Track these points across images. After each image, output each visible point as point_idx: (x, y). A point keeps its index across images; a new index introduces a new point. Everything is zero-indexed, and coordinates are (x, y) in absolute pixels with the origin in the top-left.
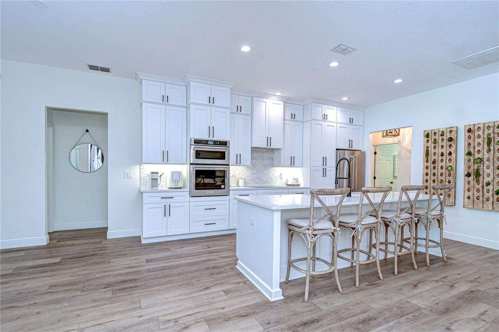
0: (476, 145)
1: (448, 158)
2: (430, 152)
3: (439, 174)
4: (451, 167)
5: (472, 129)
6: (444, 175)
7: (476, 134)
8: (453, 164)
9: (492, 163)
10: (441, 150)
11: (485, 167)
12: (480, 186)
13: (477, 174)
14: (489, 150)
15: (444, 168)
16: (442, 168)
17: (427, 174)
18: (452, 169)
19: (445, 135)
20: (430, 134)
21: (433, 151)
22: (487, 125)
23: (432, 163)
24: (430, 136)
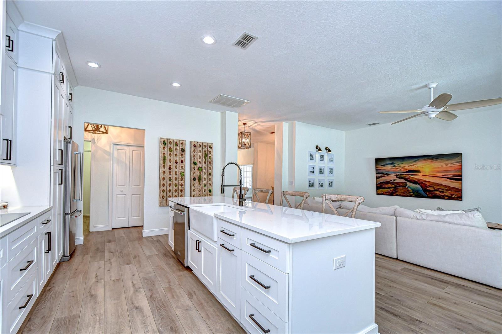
0: (198, 157)
1: (181, 166)
2: (166, 159)
3: (174, 179)
4: (183, 173)
5: (196, 145)
6: (178, 179)
7: (198, 150)
8: (184, 171)
9: (207, 171)
10: (175, 158)
11: (203, 174)
12: (200, 188)
13: (200, 178)
14: (205, 162)
15: (178, 173)
16: (176, 173)
17: (163, 179)
18: (184, 175)
19: (178, 146)
20: (166, 142)
21: (169, 158)
22: (204, 144)
23: (168, 169)
24: (166, 145)
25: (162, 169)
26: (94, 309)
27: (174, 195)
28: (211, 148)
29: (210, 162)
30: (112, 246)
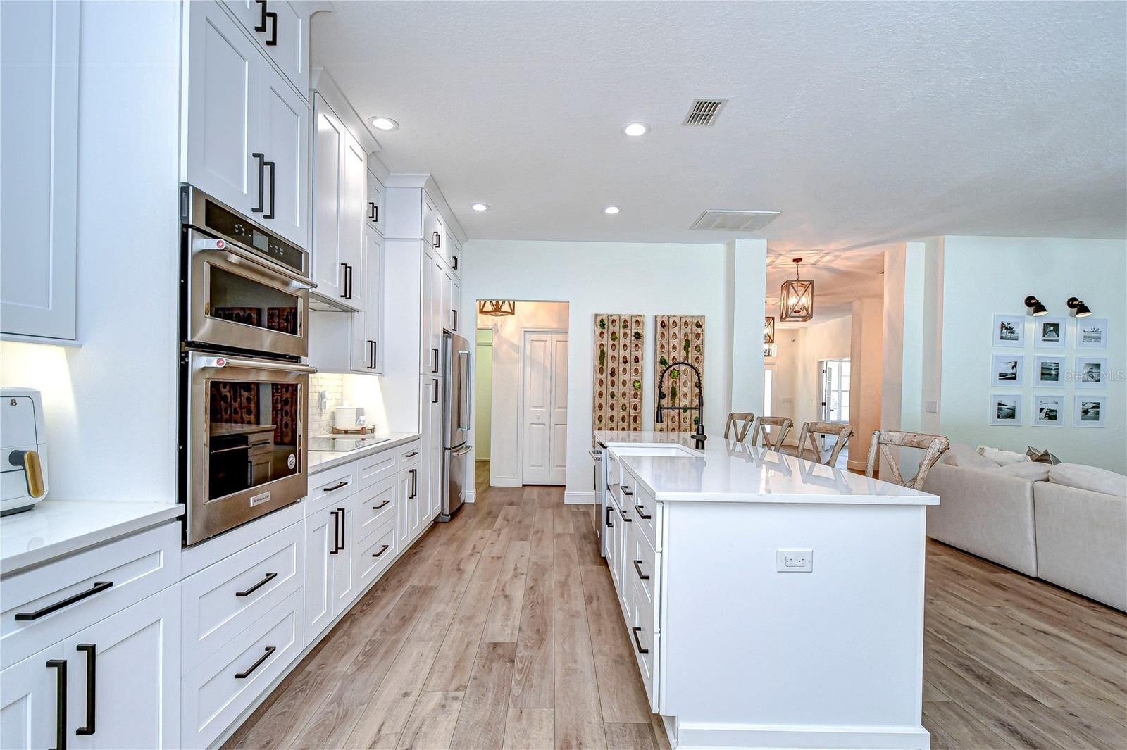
0: (671, 349)
1: (634, 368)
2: (605, 354)
3: (620, 395)
4: (639, 382)
5: (666, 322)
6: (628, 395)
7: (671, 333)
8: (640, 378)
9: (689, 377)
10: (622, 353)
11: (682, 385)
12: (675, 414)
13: (674, 393)
14: (686, 358)
15: (628, 383)
16: (624, 383)
17: (601, 394)
18: (640, 386)
19: (629, 327)
20: (606, 323)
21: (610, 353)
22: (683, 320)
23: (609, 375)
24: (606, 326)
25: (599, 375)
26: (455, 585)
27: (620, 428)
28: (699, 326)
29: (697, 358)
30: (512, 511)
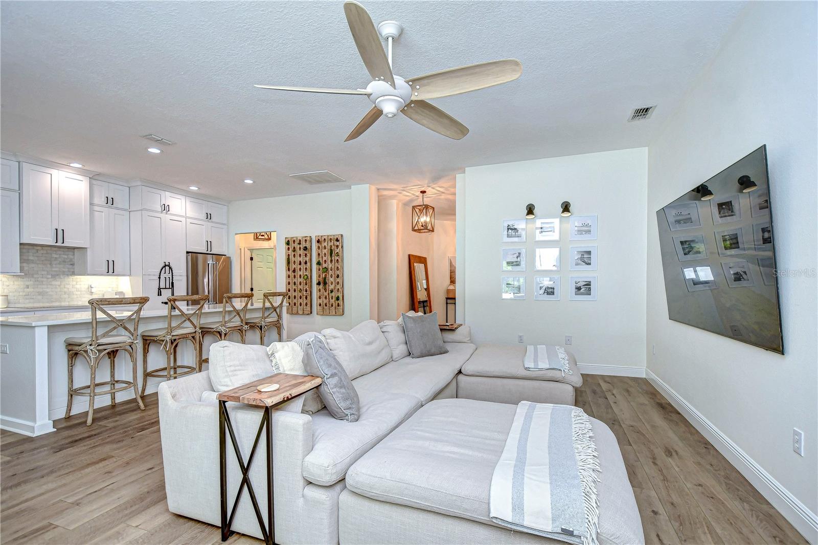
1: (305, 267)
2: (290, 260)
3: (299, 283)
5: (320, 240)
6: (302, 284)
7: (323, 245)
8: (308, 273)
9: (333, 272)
10: (299, 259)
11: (329, 276)
12: (326, 294)
13: (325, 283)
14: (332, 261)
15: (302, 277)
16: (300, 276)
17: (289, 283)
18: (307, 278)
19: (302, 244)
20: (291, 242)
22: (330, 238)
23: (293, 272)
24: (290, 244)
25: (288, 273)
27: (299, 302)
28: (337, 240)
29: (337, 260)
